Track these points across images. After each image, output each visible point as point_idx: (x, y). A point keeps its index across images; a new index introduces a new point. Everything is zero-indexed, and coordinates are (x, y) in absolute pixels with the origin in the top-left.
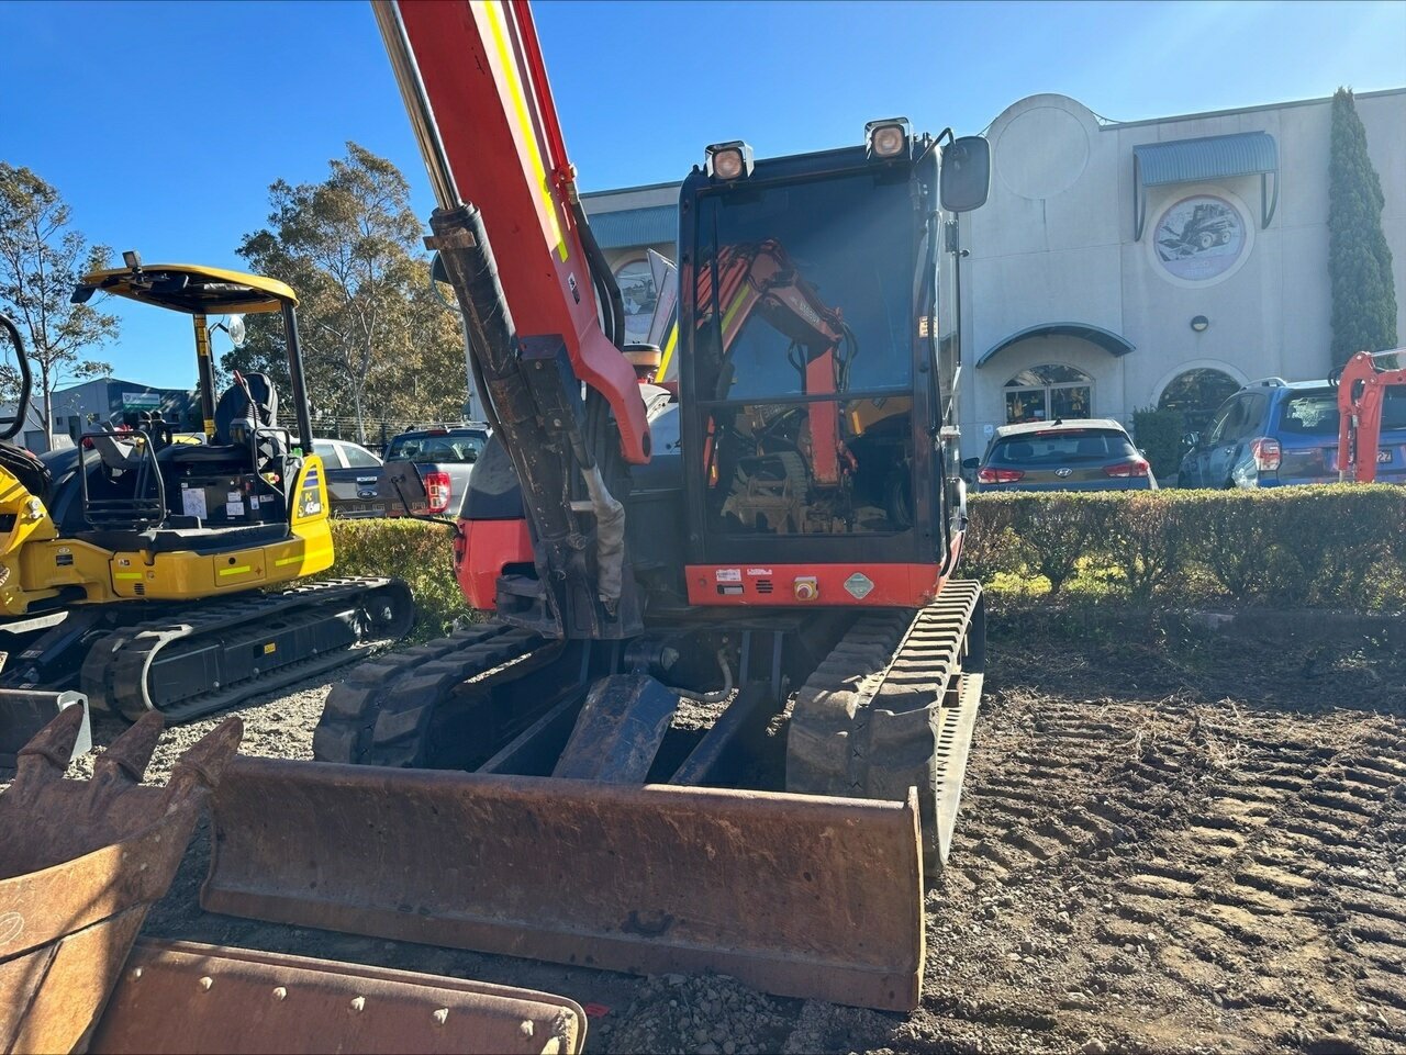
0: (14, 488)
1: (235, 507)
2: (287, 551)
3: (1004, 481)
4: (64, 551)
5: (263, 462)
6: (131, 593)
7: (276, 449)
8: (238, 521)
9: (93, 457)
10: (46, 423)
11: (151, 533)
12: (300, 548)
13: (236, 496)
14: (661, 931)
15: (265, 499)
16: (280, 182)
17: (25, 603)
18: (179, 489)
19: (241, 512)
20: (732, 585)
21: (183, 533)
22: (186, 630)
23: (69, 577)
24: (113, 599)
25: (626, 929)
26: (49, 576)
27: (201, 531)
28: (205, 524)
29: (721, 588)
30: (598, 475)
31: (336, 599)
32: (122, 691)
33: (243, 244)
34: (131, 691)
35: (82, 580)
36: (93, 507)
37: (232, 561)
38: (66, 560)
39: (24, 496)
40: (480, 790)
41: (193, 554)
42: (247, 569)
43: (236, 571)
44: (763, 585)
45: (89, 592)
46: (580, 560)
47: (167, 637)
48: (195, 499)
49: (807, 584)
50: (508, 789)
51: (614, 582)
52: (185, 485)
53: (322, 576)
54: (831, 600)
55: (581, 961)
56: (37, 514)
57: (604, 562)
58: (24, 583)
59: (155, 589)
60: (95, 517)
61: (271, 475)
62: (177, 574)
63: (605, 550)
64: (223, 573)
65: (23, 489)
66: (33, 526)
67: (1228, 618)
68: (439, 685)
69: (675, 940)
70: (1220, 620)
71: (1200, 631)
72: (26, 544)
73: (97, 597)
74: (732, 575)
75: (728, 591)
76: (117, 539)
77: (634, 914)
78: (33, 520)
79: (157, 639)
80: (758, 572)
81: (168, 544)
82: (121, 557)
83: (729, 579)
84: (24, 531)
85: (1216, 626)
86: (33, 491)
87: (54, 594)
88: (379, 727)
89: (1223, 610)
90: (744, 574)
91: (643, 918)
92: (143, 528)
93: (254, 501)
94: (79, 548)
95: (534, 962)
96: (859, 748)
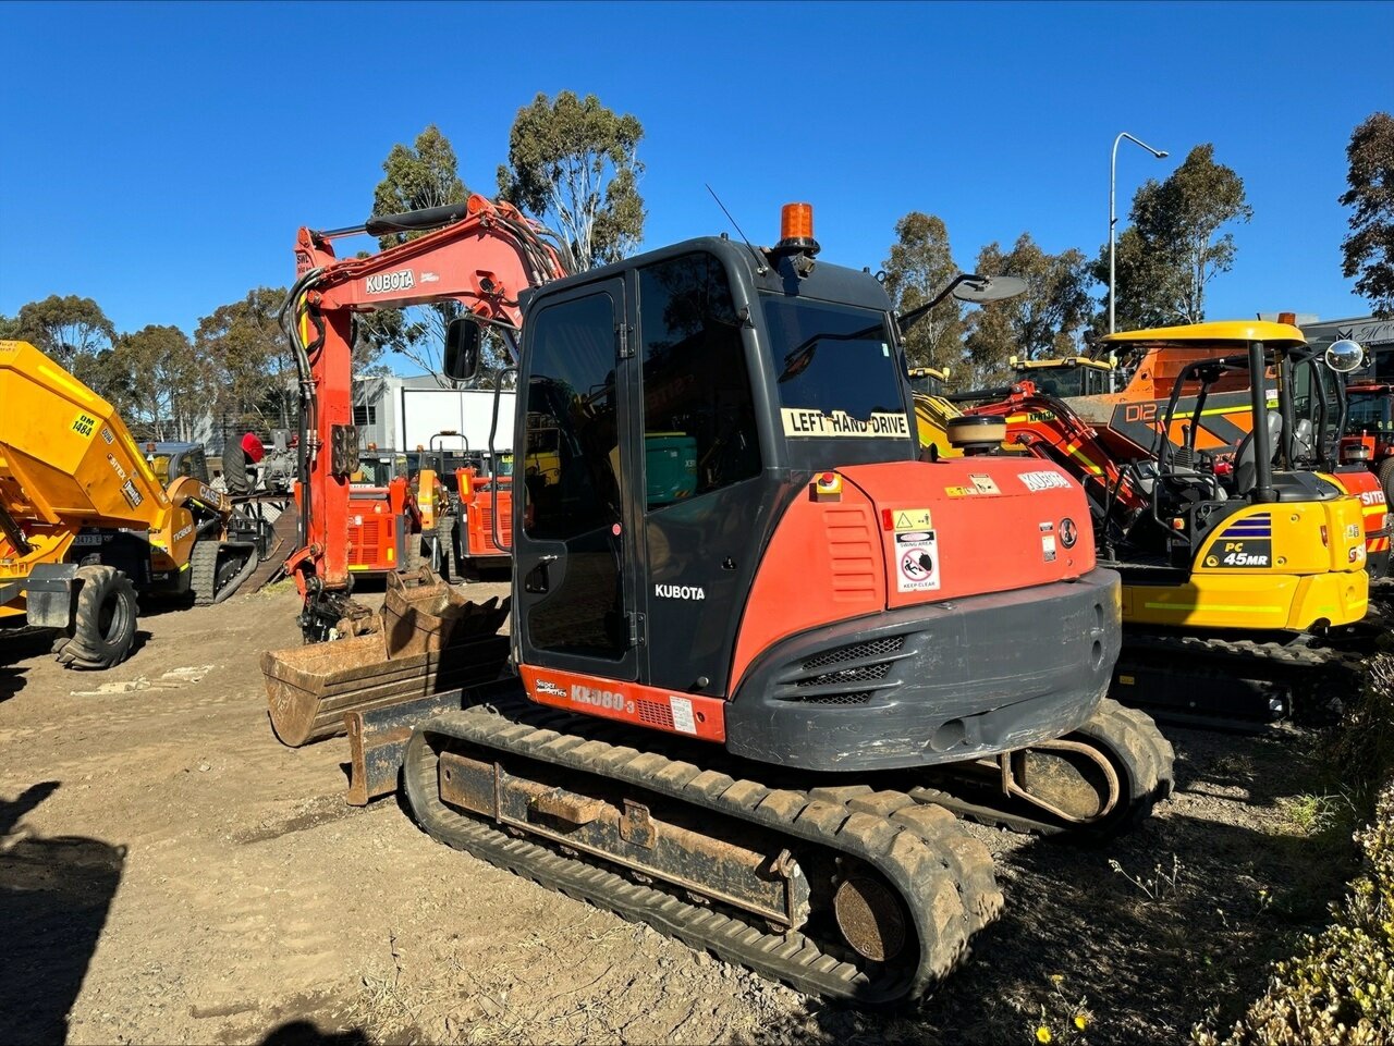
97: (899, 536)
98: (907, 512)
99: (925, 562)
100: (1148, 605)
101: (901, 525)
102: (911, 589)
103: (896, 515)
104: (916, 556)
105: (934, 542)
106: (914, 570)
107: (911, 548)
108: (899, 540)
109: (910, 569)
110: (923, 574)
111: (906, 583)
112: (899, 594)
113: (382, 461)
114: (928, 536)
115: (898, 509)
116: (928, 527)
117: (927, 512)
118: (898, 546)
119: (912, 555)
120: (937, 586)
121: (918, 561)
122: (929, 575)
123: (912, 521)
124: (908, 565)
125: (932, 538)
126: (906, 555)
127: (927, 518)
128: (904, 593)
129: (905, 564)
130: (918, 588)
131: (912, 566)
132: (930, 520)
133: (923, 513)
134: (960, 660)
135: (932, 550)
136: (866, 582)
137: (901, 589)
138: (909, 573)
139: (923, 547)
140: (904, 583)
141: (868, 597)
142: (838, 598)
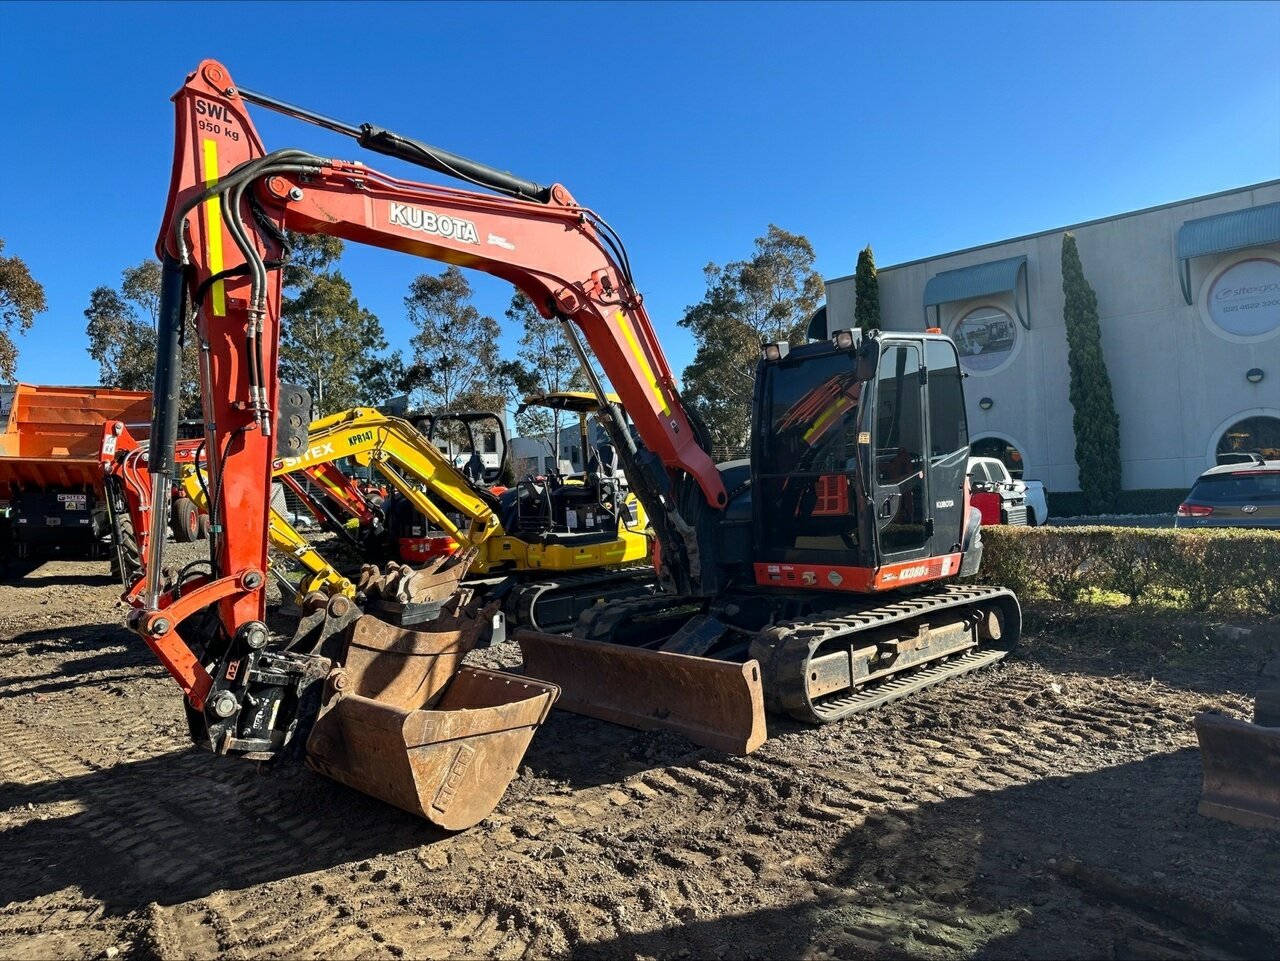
0: (487, 509)
1: (590, 522)
2: (615, 547)
3: (1196, 515)
4: (507, 542)
5: (604, 496)
6: (534, 565)
7: (613, 489)
8: (591, 529)
9: (526, 493)
10: (555, 452)
11: (545, 534)
12: (623, 545)
13: (590, 515)
14: (666, 716)
15: (604, 517)
16: (711, 264)
17: (488, 568)
18: (565, 511)
19: (593, 525)
20: (775, 574)
21: (559, 535)
22: (554, 586)
23: (508, 555)
24: (528, 568)
25: (654, 715)
26: (501, 555)
27: (570, 534)
28: (573, 530)
29: (771, 575)
30: (678, 516)
31: (646, 577)
32: (522, 614)
33: (683, 316)
34: (526, 615)
35: (514, 558)
36: (522, 520)
37: (582, 551)
38: (507, 547)
39: (490, 514)
40: (605, 649)
41: (563, 547)
42: (590, 556)
43: (585, 557)
44: (790, 575)
45: (518, 563)
46: (677, 555)
47: (544, 589)
48: (571, 516)
49: (809, 576)
50: (613, 650)
51: (696, 568)
52: (568, 508)
53: (637, 562)
54: (822, 586)
55: (635, 727)
56: (494, 523)
57: (691, 557)
58: (488, 559)
59: (546, 565)
60: (523, 525)
61: (608, 504)
62: (555, 557)
63: (689, 551)
64: (578, 557)
65: (490, 510)
66: (493, 529)
67: (1247, 631)
68: (623, 613)
69: (670, 721)
70: (1240, 633)
71: (1217, 640)
72: (490, 538)
73: (520, 567)
74: (774, 569)
75: (774, 578)
76: (530, 538)
77: (657, 710)
78: (493, 526)
79: (539, 589)
80: (787, 568)
81: (552, 540)
82: (532, 546)
83: (774, 571)
84: (490, 531)
85: (1237, 638)
86: (494, 512)
87: (501, 564)
88: (596, 630)
89: (1244, 625)
90: (780, 569)
91: (660, 711)
92: (542, 531)
93: (599, 518)
94: (513, 541)
95: (621, 726)
96: (778, 654)
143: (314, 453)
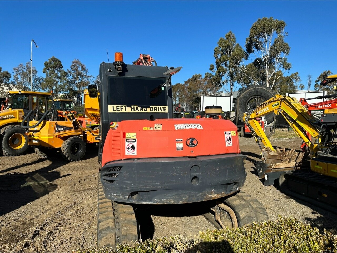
37: (318, 164)
42: (321, 168)
97: (127, 140)
98: (130, 134)
99: (133, 147)
100: (332, 170)
101: (128, 137)
102: (129, 154)
103: (127, 134)
104: (131, 146)
105: (136, 142)
106: (130, 149)
107: (129, 143)
108: (127, 141)
109: (129, 149)
110: (132, 151)
111: (128, 153)
112: (125, 155)
113: (181, 114)
114: (134, 140)
115: (127, 133)
116: (135, 138)
117: (135, 134)
118: (126, 142)
119: (129, 145)
120: (136, 154)
121: (131, 147)
122: (134, 151)
123: (131, 136)
124: (128, 148)
125: (135, 141)
126: (128, 145)
127: (135, 135)
128: (127, 155)
129: (128, 147)
130: (130, 154)
131: (129, 148)
132: (136, 136)
133: (134, 134)
134: (134, 175)
135: (135, 144)
136: (118, 151)
137: (126, 154)
138: (128, 150)
139: (133, 143)
140: (127, 153)
141: (118, 155)
142: (113, 155)
143: (264, 110)
